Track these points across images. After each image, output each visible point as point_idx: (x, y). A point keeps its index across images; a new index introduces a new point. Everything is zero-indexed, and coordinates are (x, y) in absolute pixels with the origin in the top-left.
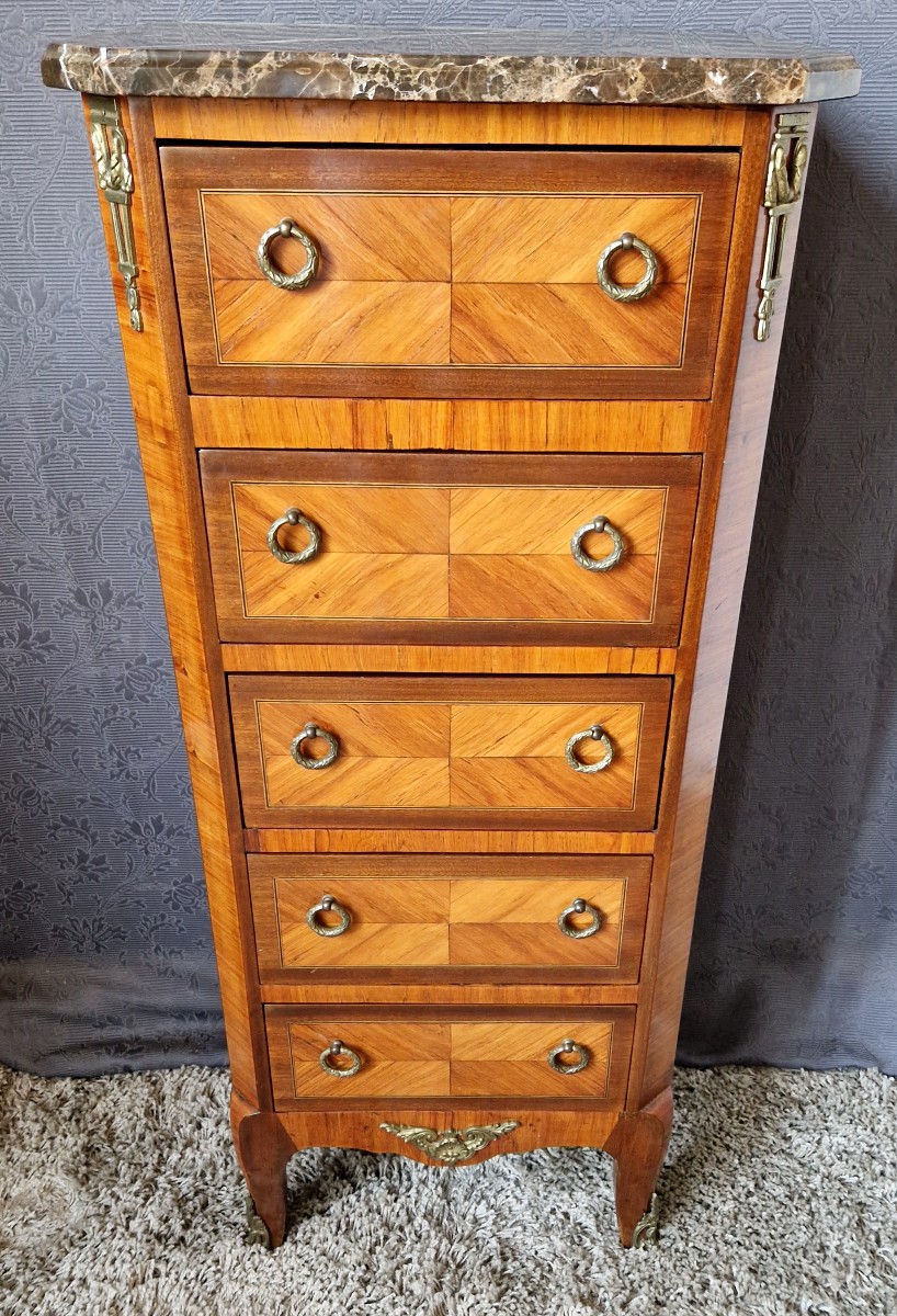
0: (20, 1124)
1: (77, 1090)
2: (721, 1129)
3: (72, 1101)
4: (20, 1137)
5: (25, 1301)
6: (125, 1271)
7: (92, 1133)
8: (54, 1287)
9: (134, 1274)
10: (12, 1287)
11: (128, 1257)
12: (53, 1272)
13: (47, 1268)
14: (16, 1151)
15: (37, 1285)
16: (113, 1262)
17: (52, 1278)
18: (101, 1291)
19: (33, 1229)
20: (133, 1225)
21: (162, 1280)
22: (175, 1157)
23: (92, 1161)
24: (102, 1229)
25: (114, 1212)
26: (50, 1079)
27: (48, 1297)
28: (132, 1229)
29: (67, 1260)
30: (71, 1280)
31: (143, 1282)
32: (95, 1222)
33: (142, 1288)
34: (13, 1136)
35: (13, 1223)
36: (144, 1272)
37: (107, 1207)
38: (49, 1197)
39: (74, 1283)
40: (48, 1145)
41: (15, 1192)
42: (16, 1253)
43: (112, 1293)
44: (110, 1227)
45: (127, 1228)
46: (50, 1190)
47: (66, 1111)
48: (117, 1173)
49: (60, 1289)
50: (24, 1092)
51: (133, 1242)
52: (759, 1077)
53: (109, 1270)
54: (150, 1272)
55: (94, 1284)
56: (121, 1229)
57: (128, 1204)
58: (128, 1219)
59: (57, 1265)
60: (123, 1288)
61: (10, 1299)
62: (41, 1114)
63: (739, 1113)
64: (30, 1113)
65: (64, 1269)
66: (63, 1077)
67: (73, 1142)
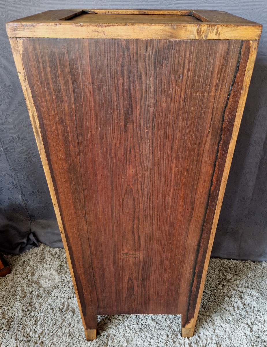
0: (46, 258)
1: (60, 251)
2: (209, 273)
3: (58, 254)
4: (46, 261)
5: (44, 301)
6: (66, 296)
7: (62, 261)
8: (50, 298)
9: (68, 297)
10: (41, 297)
11: (67, 292)
12: (51, 294)
13: (49, 293)
14: (45, 265)
15: (47, 297)
16: (64, 293)
17: (50, 296)
18: (61, 300)
19: (47, 283)
20: (69, 284)
21: (74, 298)
23: (62, 268)
24: (62, 285)
25: (65, 281)
26: (54, 248)
27: (49, 300)
28: (69, 286)
29: (54, 291)
30: (54, 296)
31: (70, 299)
32: (60, 283)
33: (70, 300)
34: (44, 261)
35: (43, 282)
36: (71, 296)
37: (64, 280)
38: (51, 276)
39: (55, 297)
40: (52, 264)
41: (44, 274)
42: (43, 289)
43: (63, 301)
44: (64, 285)
45: (68, 285)
46: (52, 274)
47: (57, 256)
48: (67, 272)
49: (52, 299)
50: (48, 250)
51: (69, 289)
52: (220, 260)
53: (63, 295)
54: (72, 296)
55: (59, 298)
56: (66, 286)
57: (68, 280)
58: (68, 283)
59: (52, 293)
60: (65, 300)
61: (41, 300)
62: (51, 256)
63: (214, 269)
64: (49, 256)
65: (53, 294)
66: (57, 248)
67: (58, 263)
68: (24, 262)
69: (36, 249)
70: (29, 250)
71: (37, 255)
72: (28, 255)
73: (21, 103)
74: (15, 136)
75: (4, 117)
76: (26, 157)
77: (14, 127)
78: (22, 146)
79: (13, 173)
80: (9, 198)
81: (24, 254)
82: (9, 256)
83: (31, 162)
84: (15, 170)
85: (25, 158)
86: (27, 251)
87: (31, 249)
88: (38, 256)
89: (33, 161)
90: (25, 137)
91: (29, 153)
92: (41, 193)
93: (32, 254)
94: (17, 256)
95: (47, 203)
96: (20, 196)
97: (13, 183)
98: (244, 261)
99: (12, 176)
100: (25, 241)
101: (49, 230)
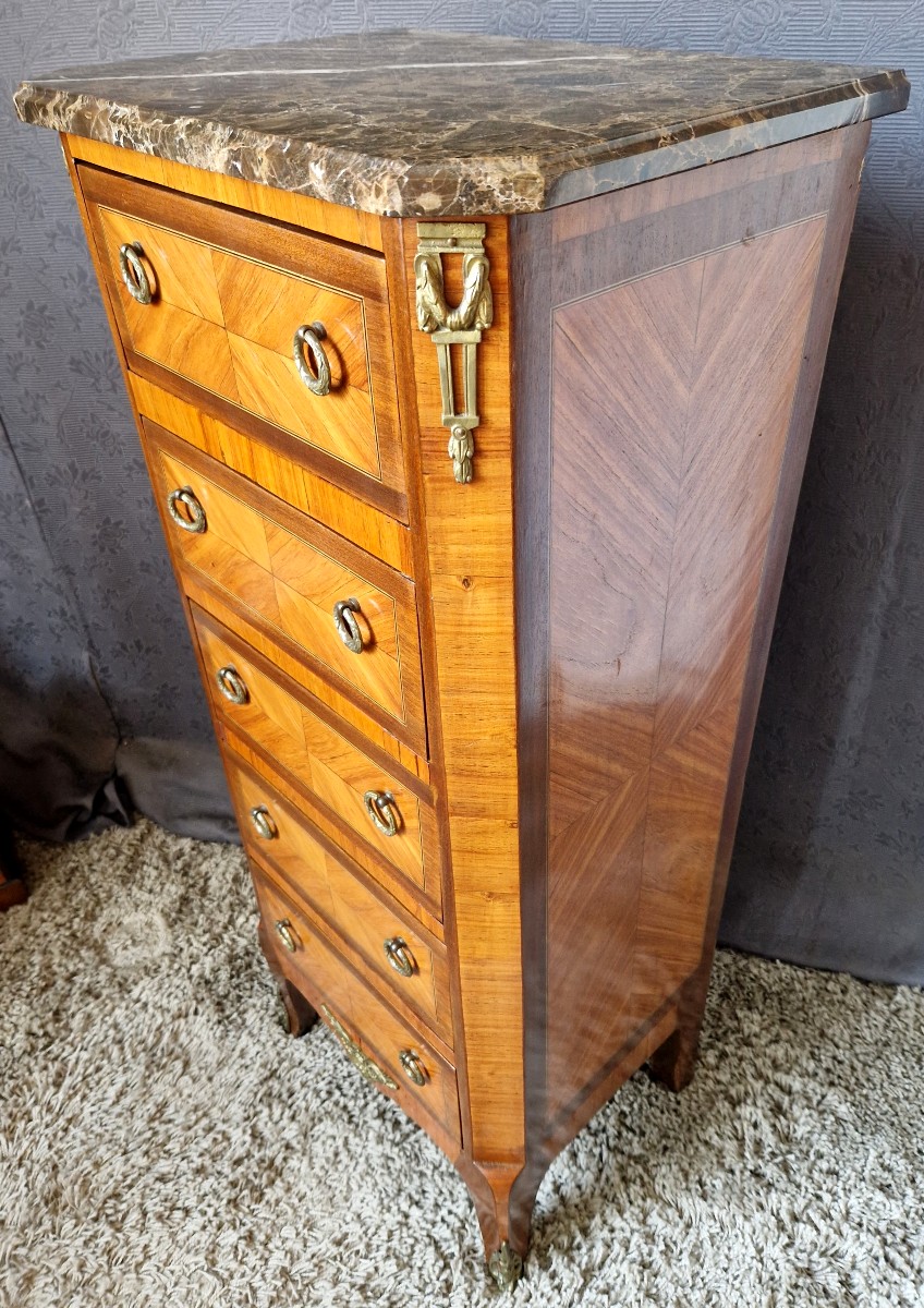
0: (145, 867)
1: (193, 849)
3: (186, 857)
4: (143, 878)
5: (101, 1010)
6: (174, 1005)
7: (193, 886)
8: (124, 1004)
9: (180, 1009)
10: (97, 997)
11: (180, 994)
12: (129, 992)
13: (123, 987)
14: (135, 889)
15: (112, 1000)
16: (169, 996)
17: (126, 996)
18: (153, 1016)
19: (128, 953)
20: (195, 968)
21: (199, 1018)
22: (241, 920)
23: (184, 909)
24: (170, 967)
25: (185, 955)
26: (180, 836)
27: (117, 1012)
28: (192, 972)
29: (141, 984)
30: (138, 1001)
31: (187, 1016)
32: (166, 959)
33: (182, 1021)
34: (138, 876)
35: (116, 946)
36: (188, 1009)
37: (181, 950)
38: (147, 931)
39: (139, 1005)
40: (158, 889)
41: (126, 921)
42: (109, 970)
43: (160, 1021)
44: (176, 966)
45: (189, 970)
46: (149, 925)
47: (180, 864)
48: (195, 924)
49: (127, 1008)
50: (158, 842)
51: (187, 983)
53: (165, 1001)
54: (192, 1011)
55: (151, 1010)
56: (184, 970)
57: (195, 951)
58: (192, 963)
59: (133, 987)
60: (168, 1019)
61: (92, 1005)
62: (161, 863)
64: (155, 861)
65: (135, 994)
66: (186, 836)
67: (175, 890)
68: (73, 871)
69: (119, 834)
70: (98, 833)
71: (119, 852)
72: (92, 850)
73: (79, 362)
74: (64, 467)
75: (31, 403)
76: (98, 532)
77: (58, 436)
78: (86, 498)
79: (63, 582)
80: (53, 659)
81: (79, 843)
82: (35, 846)
83: (112, 551)
84: (68, 571)
85: (94, 536)
86: (92, 835)
87: (105, 832)
88: (122, 857)
89: (119, 547)
90: (93, 470)
91: (107, 521)
92: (148, 650)
93: (105, 848)
94: (59, 850)
95: (165, 686)
96: (85, 656)
97: (63, 613)
98: (825, 975)
99: (59, 591)
100: (88, 802)
101: (170, 775)
